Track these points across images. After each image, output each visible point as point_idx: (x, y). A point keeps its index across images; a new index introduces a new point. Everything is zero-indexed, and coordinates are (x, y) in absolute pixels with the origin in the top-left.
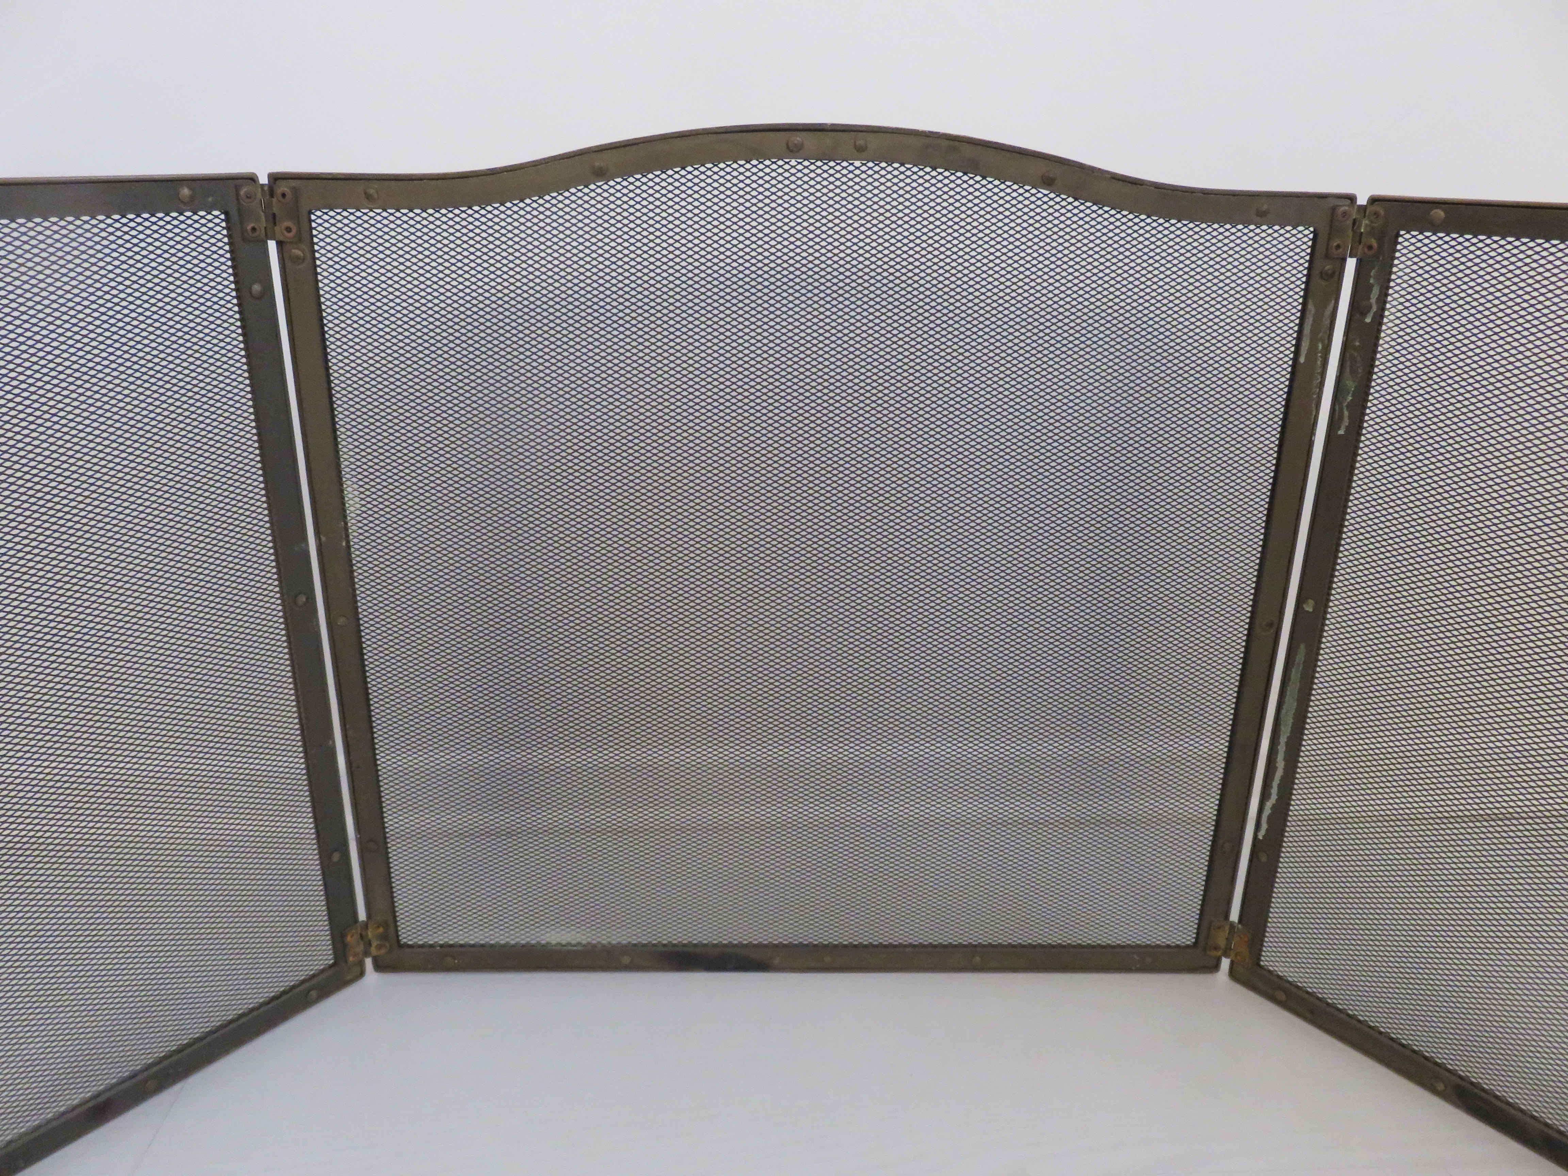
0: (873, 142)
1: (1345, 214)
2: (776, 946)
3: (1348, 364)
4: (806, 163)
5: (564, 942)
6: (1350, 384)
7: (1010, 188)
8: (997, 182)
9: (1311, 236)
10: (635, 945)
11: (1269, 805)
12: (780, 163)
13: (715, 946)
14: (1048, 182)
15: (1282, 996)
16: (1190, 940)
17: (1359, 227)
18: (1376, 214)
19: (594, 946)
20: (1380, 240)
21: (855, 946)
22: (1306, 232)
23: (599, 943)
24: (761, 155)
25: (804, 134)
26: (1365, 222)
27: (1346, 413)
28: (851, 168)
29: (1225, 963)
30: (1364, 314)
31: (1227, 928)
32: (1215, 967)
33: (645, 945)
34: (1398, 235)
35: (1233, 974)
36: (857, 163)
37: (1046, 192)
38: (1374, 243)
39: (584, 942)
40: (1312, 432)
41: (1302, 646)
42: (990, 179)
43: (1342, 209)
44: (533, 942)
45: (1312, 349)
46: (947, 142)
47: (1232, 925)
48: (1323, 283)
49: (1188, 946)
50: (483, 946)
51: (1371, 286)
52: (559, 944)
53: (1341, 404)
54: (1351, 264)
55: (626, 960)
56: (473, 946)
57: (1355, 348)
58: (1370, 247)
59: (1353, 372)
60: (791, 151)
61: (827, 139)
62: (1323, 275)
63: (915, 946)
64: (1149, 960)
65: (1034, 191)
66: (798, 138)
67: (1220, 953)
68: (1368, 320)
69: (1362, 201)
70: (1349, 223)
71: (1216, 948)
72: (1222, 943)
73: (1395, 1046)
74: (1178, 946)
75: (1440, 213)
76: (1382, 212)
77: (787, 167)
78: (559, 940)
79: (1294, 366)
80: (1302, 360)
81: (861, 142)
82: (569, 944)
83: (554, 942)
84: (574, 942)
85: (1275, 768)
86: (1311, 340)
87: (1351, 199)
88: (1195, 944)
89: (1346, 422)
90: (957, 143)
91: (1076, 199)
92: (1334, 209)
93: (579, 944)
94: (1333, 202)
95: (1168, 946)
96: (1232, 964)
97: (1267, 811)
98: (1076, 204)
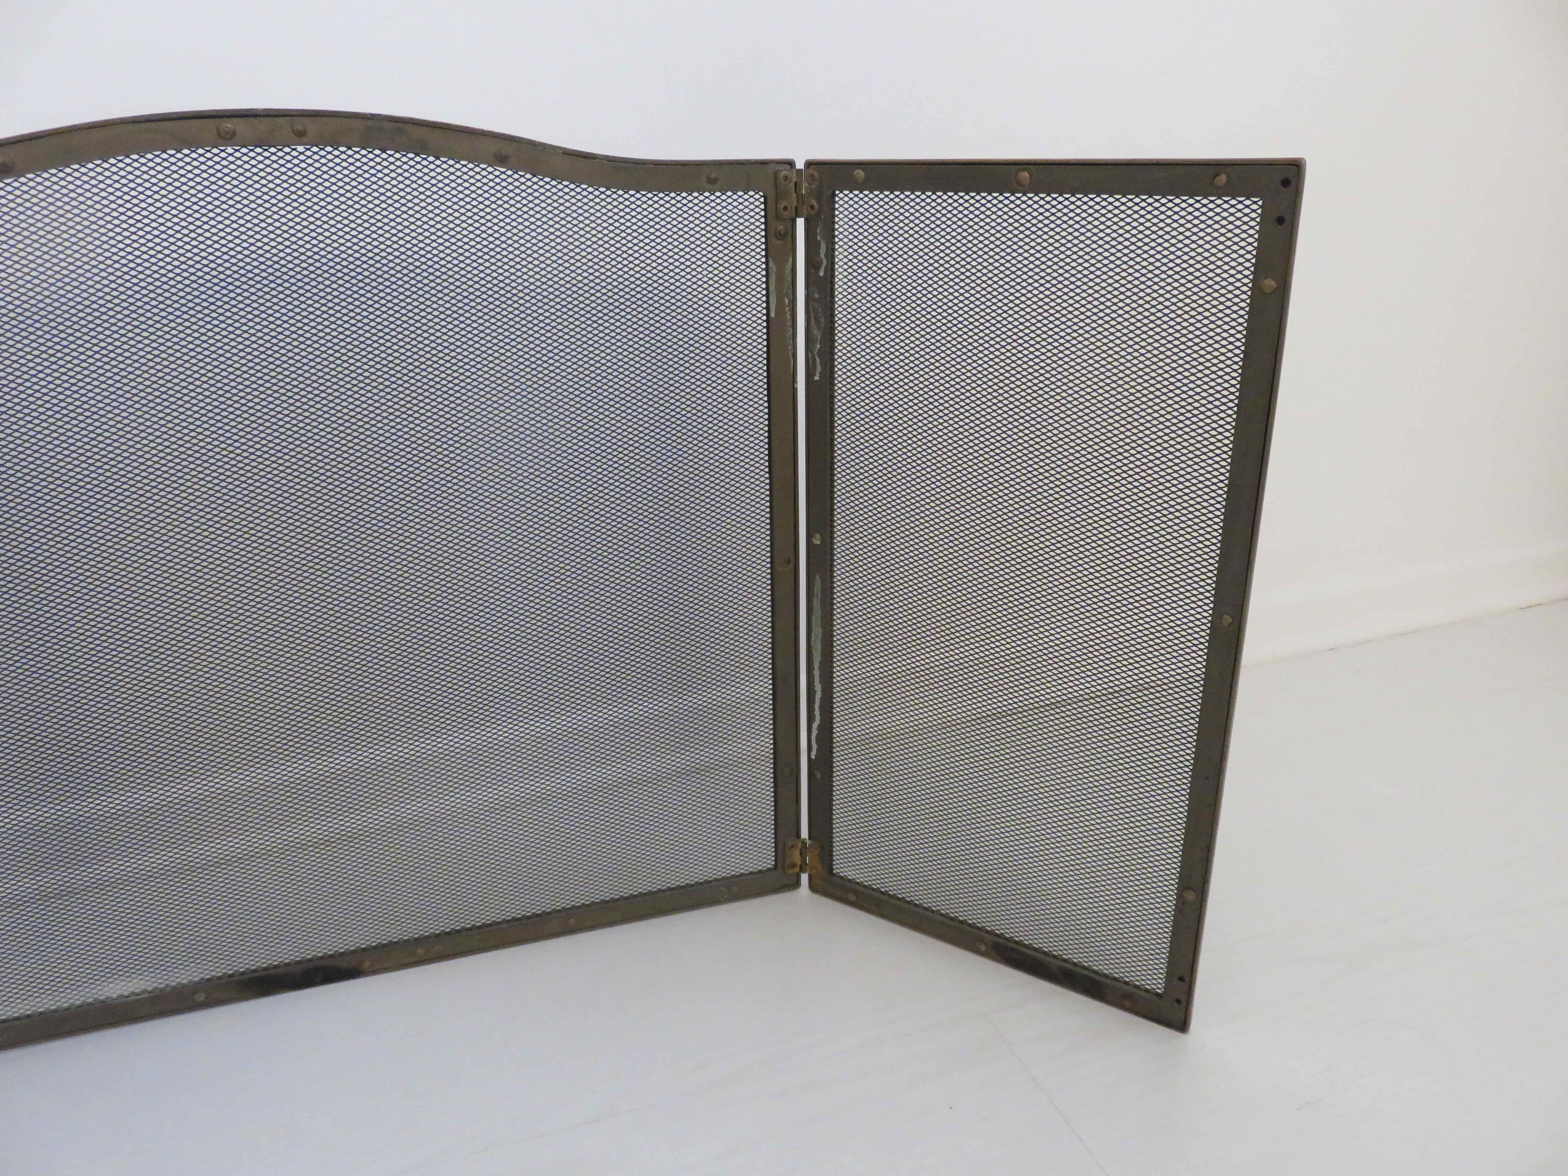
0: (313, 127)
1: (786, 178)
2: (364, 950)
3: (812, 315)
4: (244, 150)
5: (126, 993)
6: (817, 334)
7: (465, 167)
8: (451, 162)
9: (762, 200)
10: (209, 980)
11: (815, 726)
12: (215, 151)
13: (298, 963)
14: (501, 160)
15: (852, 897)
16: (770, 863)
17: (801, 189)
18: (812, 176)
19: (162, 990)
20: (819, 200)
21: (448, 933)
22: (757, 196)
23: (167, 985)
24: (193, 144)
25: (235, 120)
26: (805, 185)
27: (818, 360)
28: (295, 153)
29: (804, 878)
30: (818, 269)
31: (799, 845)
32: (797, 884)
33: (219, 978)
34: (834, 195)
35: (813, 888)
36: (301, 149)
37: (503, 170)
38: (814, 203)
39: (150, 989)
40: (794, 380)
41: (818, 577)
42: (444, 159)
43: (784, 173)
44: (90, 1000)
45: (780, 302)
46: (391, 124)
47: (804, 843)
48: (780, 242)
49: (769, 870)
50: (29, 1016)
51: (819, 242)
52: (121, 996)
53: (812, 353)
54: (800, 223)
55: (201, 997)
56: (18, 1018)
57: (815, 299)
58: (812, 207)
59: (818, 322)
60: (224, 139)
61: (263, 125)
62: (780, 236)
63: (509, 921)
64: (735, 889)
65: (490, 169)
66: (228, 125)
67: (797, 870)
68: (822, 274)
69: (800, 165)
70: (792, 185)
71: (793, 866)
72: (798, 860)
73: (944, 920)
74: (760, 872)
75: (860, 174)
76: (816, 175)
77: (223, 155)
78: (120, 992)
79: (767, 321)
80: (773, 315)
81: (298, 127)
82: (133, 994)
83: (115, 996)
84: (137, 991)
85: (815, 692)
86: (778, 296)
87: (791, 164)
88: (776, 866)
89: (819, 369)
90: (400, 125)
91: (534, 176)
92: (776, 174)
93: (144, 991)
94: (774, 167)
95: (751, 873)
96: (810, 877)
97: (815, 733)
98: (535, 180)
